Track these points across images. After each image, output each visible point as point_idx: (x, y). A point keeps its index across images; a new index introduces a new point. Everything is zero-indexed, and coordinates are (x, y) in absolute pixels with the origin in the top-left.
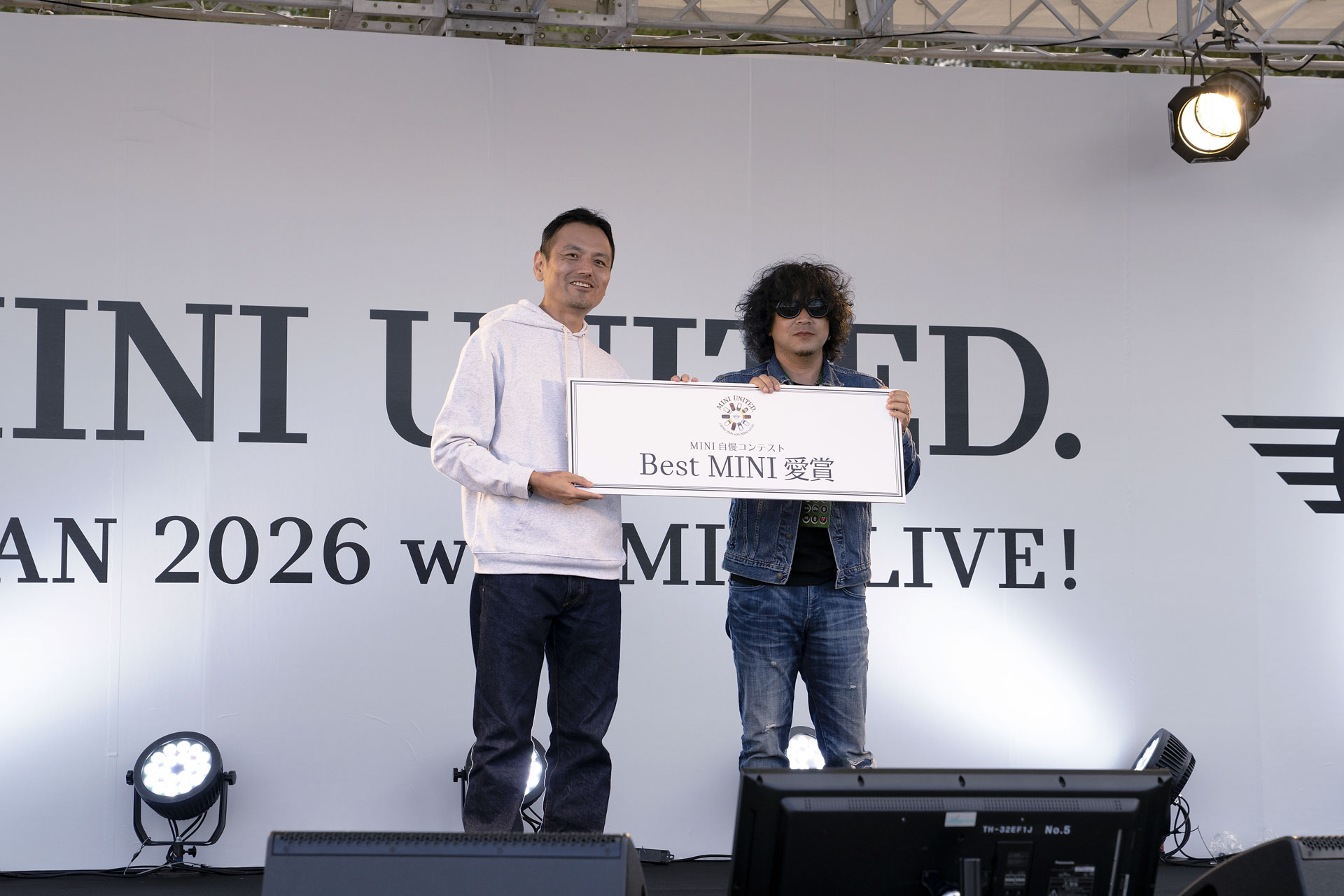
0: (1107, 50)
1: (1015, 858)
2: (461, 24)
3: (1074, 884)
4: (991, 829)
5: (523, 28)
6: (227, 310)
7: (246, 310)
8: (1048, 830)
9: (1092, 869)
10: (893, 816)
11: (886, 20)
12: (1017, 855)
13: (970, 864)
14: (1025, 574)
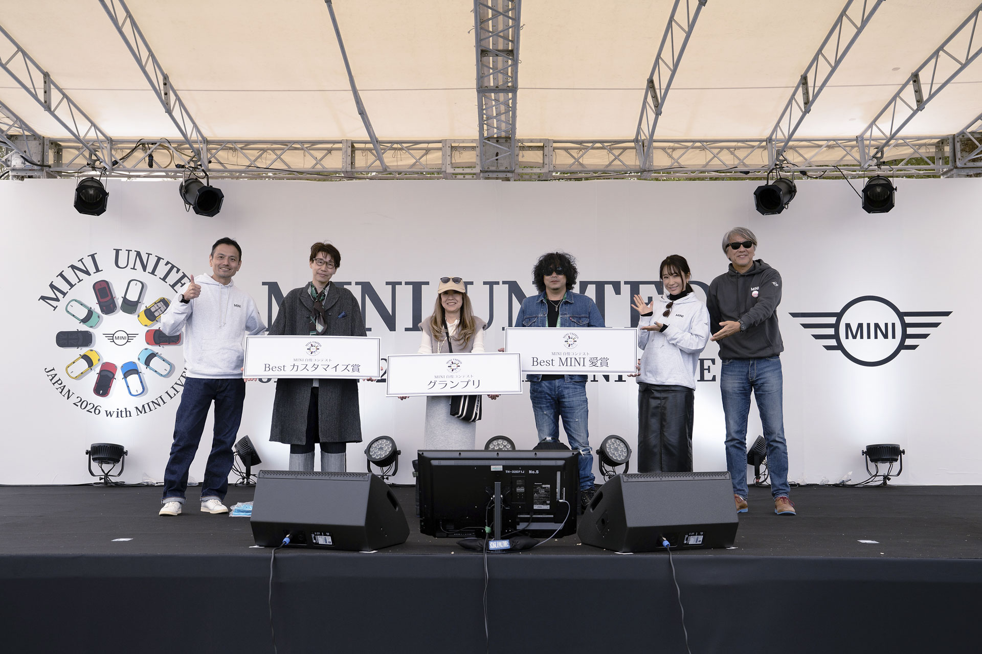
0: (741, 172)
1: (519, 482)
2: (486, 175)
3: (543, 491)
4: (509, 472)
5: (509, 175)
6: (400, 283)
7: (407, 283)
8: (530, 472)
9: (549, 486)
10: (473, 467)
11: (650, 164)
12: (520, 481)
13: (498, 485)
14: (708, 376)
